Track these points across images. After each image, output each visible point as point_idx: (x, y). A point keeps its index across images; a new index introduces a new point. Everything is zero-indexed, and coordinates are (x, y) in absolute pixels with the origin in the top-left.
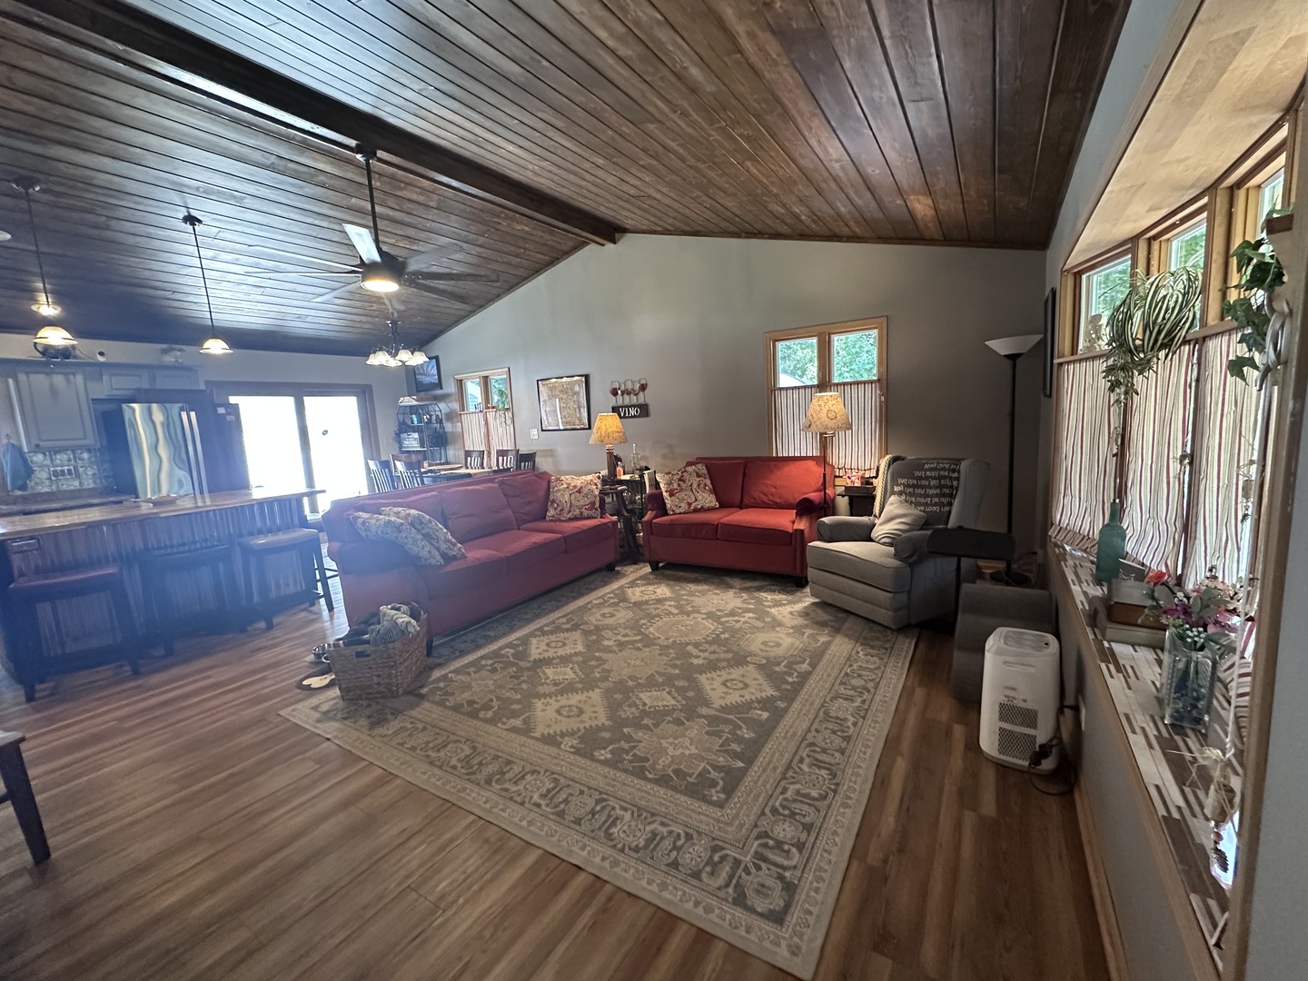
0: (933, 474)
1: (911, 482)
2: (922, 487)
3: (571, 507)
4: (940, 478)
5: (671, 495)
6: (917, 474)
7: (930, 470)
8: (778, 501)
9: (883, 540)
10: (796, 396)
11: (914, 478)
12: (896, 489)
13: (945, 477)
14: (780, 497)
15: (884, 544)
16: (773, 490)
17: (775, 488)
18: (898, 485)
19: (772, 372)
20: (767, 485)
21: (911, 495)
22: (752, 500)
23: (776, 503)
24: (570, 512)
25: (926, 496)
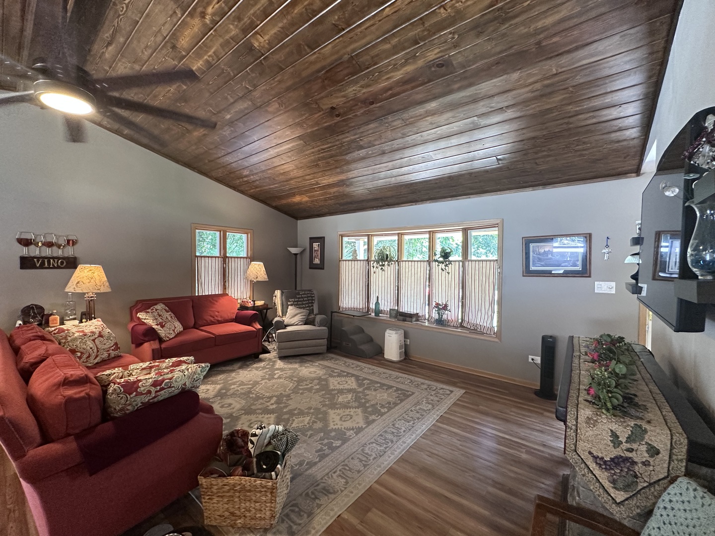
0: (305, 296)
1: (296, 300)
2: (300, 301)
3: (98, 351)
4: (308, 297)
5: (162, 326)
6: (298, 296)
7: (303, 294)
8: (220, 319)
9: (300, 323)
10: (210, 261)
11: (297, 298)
12: (289, 303)
13: (309, 297)
14: (221, 317)
15: (301, 325)
16: (217, 313)
17: (218, 312)
18: (290, 302)
19: (193, 246)
20: (213, 311)
21: (297, 305)
22: (205, 322)
23: (218, 320)
24: (97, 356)
25: (303, 304)
